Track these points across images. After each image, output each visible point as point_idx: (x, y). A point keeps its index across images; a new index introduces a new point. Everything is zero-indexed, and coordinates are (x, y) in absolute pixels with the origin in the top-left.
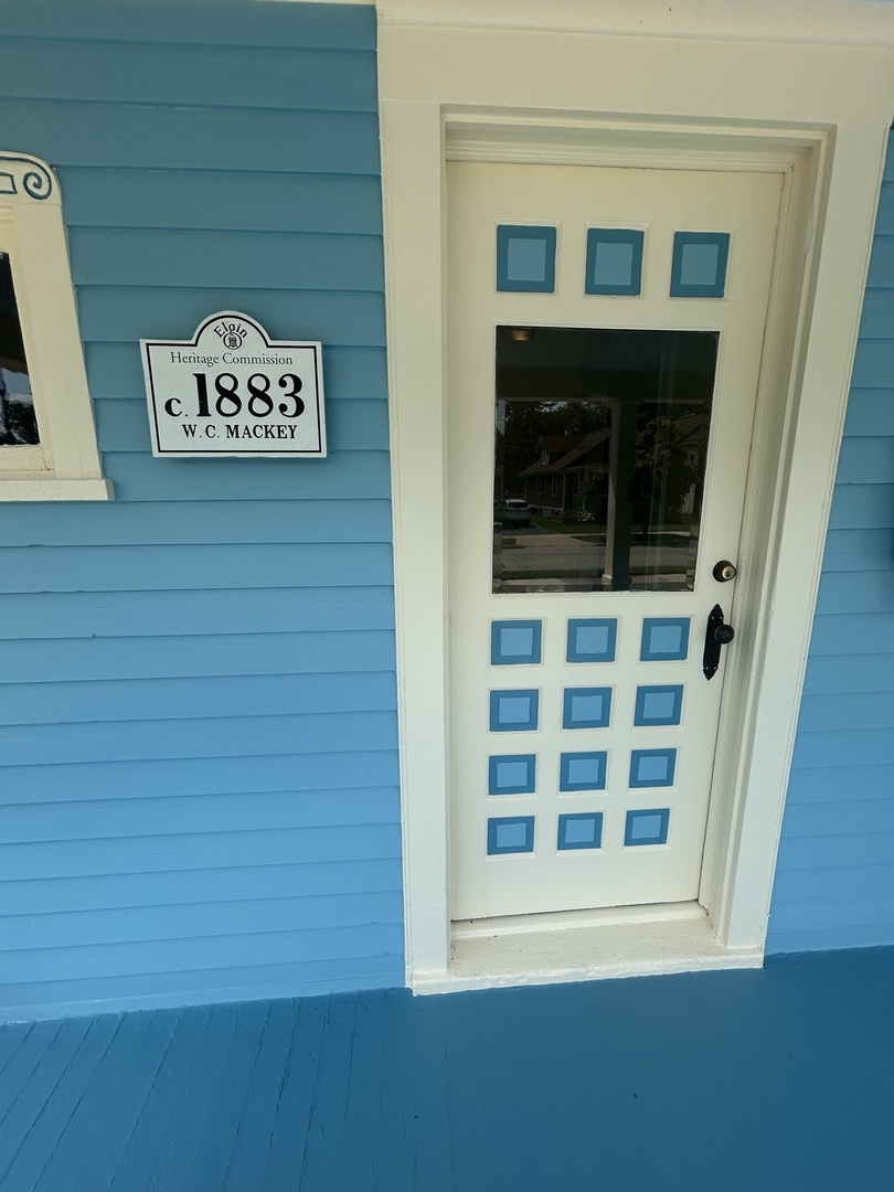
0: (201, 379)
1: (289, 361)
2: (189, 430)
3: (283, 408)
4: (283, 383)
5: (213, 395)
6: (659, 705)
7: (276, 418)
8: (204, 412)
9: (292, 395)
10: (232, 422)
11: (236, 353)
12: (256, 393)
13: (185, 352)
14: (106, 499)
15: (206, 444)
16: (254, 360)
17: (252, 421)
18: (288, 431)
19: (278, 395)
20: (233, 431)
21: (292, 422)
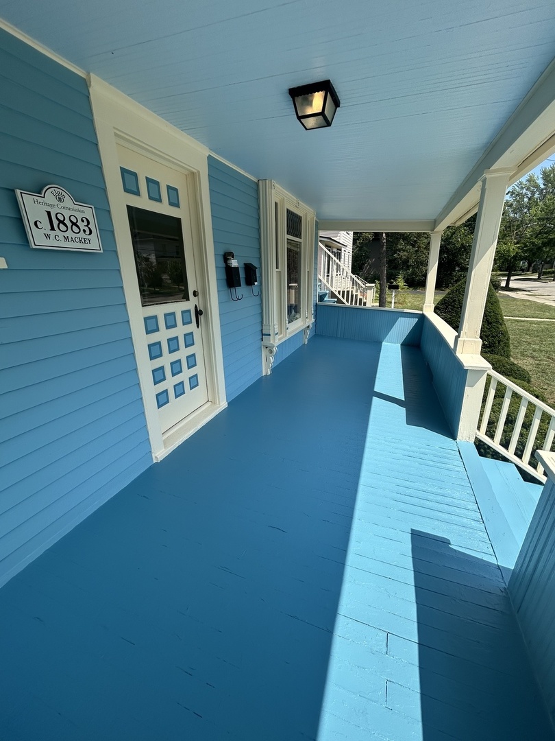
0: (49, 213)
1: (83, 212)
2: (48, 236)
3: (84, 231)
4: (83, 221)
5: (55, 222)
6: (189, 340)
7: (82, 235)
8: (53, 229)
9: (86, 226)
10: (66, 234)
11: (62, 204)
12: (74, 224)
13: (40, 200)
14: (6, 267)
15: (55, 243)
16: (70, 209)
17: (74, 236)
18: (88, 241)
19: (82, 225)
20: (66, 239)
21: (89, 237)
